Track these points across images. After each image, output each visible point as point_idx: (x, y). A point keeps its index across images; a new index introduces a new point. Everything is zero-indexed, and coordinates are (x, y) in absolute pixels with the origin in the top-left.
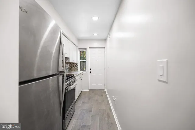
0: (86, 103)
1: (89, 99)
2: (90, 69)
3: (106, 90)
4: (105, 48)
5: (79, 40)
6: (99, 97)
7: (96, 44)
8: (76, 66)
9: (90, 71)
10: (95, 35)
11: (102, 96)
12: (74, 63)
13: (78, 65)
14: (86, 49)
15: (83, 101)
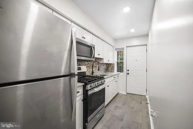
0: (120, 108)
1: (124, 104)
2: (128, 70)
3: (147, 97)
4: (146, 45)
5: (116, 40)
6: (136, 104)
7: (135, 42)
8: (112, 66)
9: (128, 72)
10: (133, 31)
11: (141, 103)
12: (110, 64)
13: (114, 66)
14: (123, 49)
15: (116, 105)
